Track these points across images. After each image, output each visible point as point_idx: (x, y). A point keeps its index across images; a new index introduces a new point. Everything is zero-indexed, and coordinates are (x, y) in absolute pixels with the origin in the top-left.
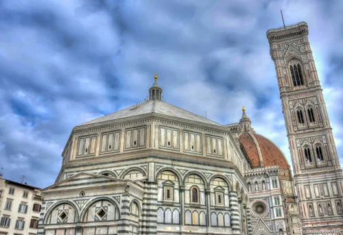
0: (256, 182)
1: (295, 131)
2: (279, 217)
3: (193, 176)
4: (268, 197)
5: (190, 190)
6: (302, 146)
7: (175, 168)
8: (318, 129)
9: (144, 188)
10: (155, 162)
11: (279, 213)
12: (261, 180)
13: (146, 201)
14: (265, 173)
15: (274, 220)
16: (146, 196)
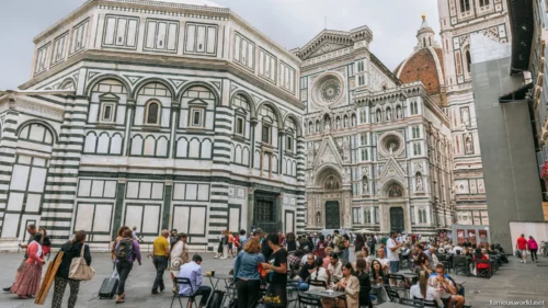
0: (388, 108)
1: (453, 26)
2: (418, 156)
3: (153, 86)
4: (404, 128)
5: (145, 106)
6: (462, 48)
7: (121, 74)
8: (492, 16)
9: (65, 105)
10: (87, 68)
11: (417, 150)
12: (395, 105)
13: (66, 123)
14: (401, 95)
15: (410, 160)
16: (67, 116)
